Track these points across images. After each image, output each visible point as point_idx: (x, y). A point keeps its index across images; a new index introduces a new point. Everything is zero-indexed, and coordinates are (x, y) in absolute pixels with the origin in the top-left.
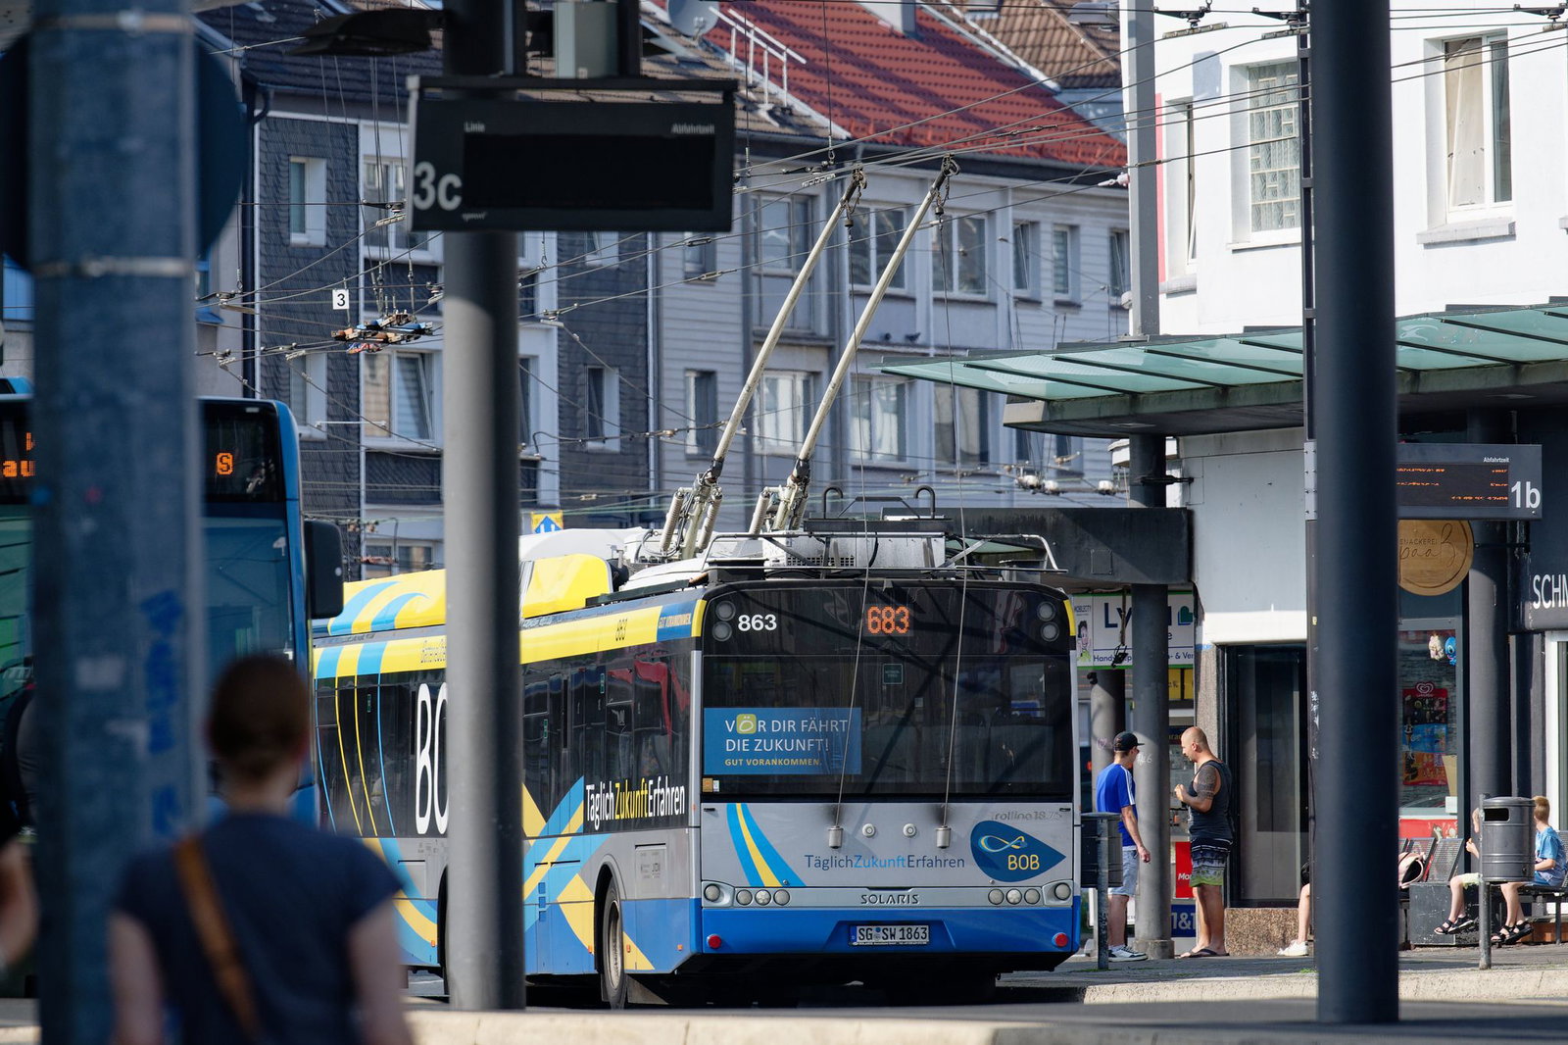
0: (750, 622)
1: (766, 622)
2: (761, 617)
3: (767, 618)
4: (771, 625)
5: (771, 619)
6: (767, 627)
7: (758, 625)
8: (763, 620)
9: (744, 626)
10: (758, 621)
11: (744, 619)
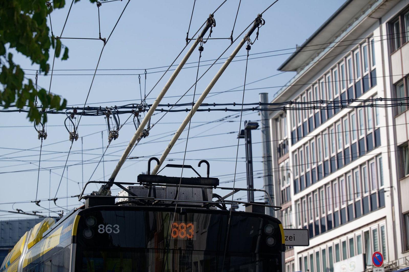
0: (105, 228)
1: (114, 229)
2: (111, 226)
3: (114, 226)
4: (116, 231)
5: (116, 227)
6: (114, 231)
7: (109, 230)
8: (112, 228)
9: (101, 231)
10: (109, 228)
11: (101, 227)
